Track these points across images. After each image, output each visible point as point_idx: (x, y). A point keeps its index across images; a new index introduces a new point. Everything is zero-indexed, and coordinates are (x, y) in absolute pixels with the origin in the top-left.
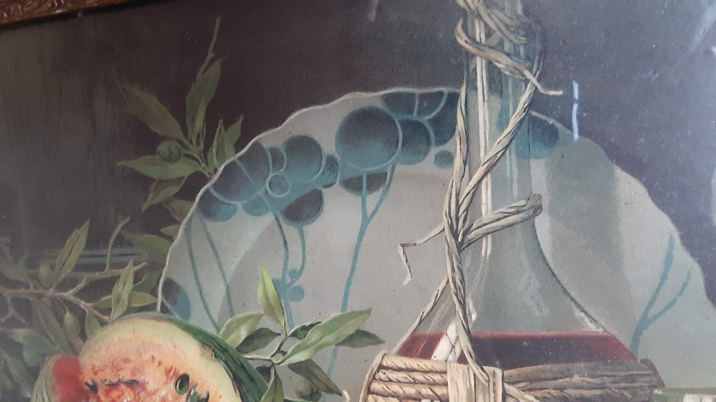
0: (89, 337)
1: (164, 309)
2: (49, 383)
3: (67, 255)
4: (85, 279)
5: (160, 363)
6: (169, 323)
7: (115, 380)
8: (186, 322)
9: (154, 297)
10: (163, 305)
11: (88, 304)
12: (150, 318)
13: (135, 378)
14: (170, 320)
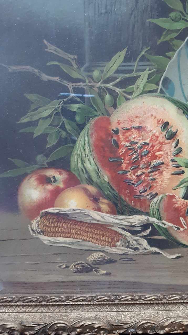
0: (118, 107)
1: (162, 92)
2: (90, 132)
3: (111, 65)
4: (120, 77)
5: (155, 117)
6: (163, 98)
7: (129, 127)
8: (172, 98)
9: (157, 86)
10: (161, 89)
11: (120, 90)
12: (153, 96)
13: (141, 125)
14: (164, 97)
